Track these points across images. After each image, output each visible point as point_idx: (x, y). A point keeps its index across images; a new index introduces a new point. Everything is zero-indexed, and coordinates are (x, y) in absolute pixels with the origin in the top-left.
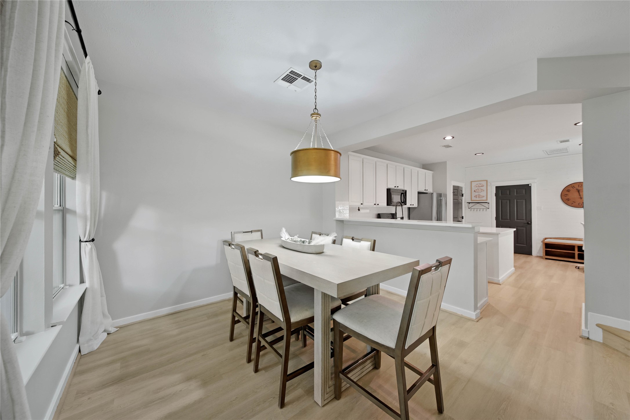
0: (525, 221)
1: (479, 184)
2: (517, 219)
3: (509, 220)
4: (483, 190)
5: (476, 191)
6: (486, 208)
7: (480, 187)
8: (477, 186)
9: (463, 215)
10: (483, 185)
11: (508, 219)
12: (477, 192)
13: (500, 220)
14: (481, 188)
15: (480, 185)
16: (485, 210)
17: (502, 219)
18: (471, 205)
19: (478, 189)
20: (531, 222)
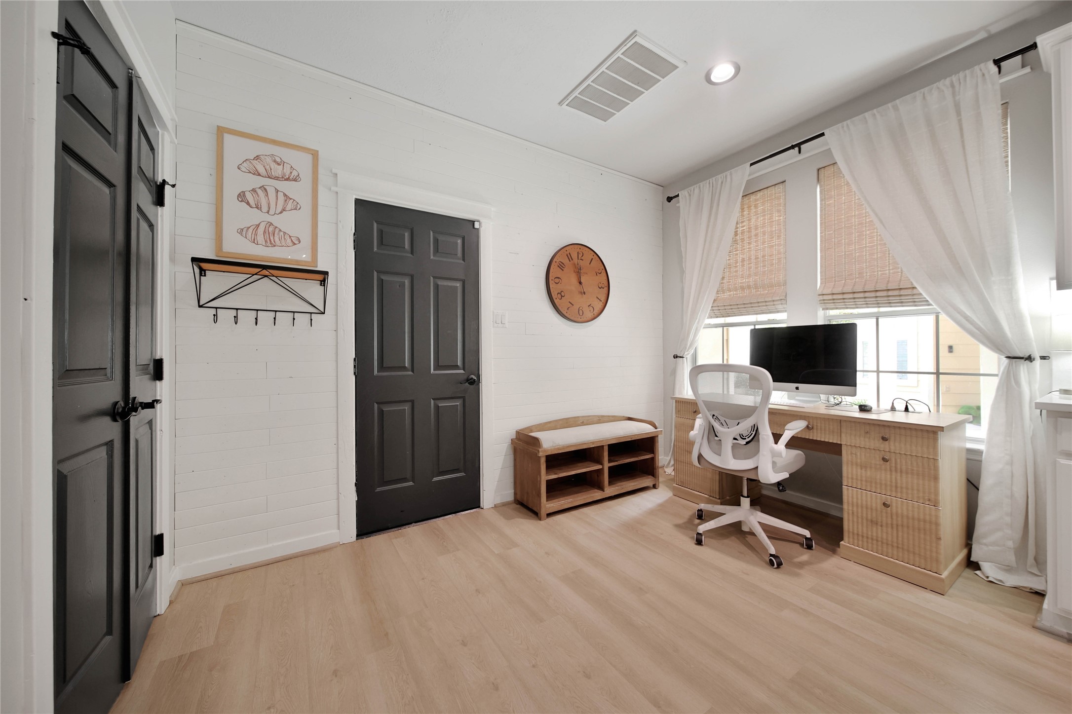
0: (462, 371)
1: (269, 160)
2: (438, 367)
3: (410, 373)
4: (289, 203)
5: (249, 196)
6: (313, 310)
7: (276, 178)
8: (261, 170)
9: (163, 351)
10: (295, 173)
11: (404, 368)
12: (258, 207)
13: (376, 372)
14: (283, 186)
15: (278, 171)
16: (302, 319)
17: (381, 367)
18: (215, 282)
19: (263, 188)
20: (478, 376)
